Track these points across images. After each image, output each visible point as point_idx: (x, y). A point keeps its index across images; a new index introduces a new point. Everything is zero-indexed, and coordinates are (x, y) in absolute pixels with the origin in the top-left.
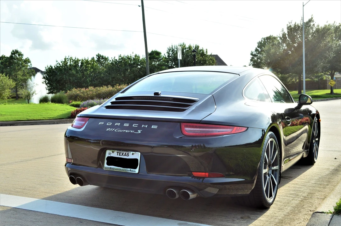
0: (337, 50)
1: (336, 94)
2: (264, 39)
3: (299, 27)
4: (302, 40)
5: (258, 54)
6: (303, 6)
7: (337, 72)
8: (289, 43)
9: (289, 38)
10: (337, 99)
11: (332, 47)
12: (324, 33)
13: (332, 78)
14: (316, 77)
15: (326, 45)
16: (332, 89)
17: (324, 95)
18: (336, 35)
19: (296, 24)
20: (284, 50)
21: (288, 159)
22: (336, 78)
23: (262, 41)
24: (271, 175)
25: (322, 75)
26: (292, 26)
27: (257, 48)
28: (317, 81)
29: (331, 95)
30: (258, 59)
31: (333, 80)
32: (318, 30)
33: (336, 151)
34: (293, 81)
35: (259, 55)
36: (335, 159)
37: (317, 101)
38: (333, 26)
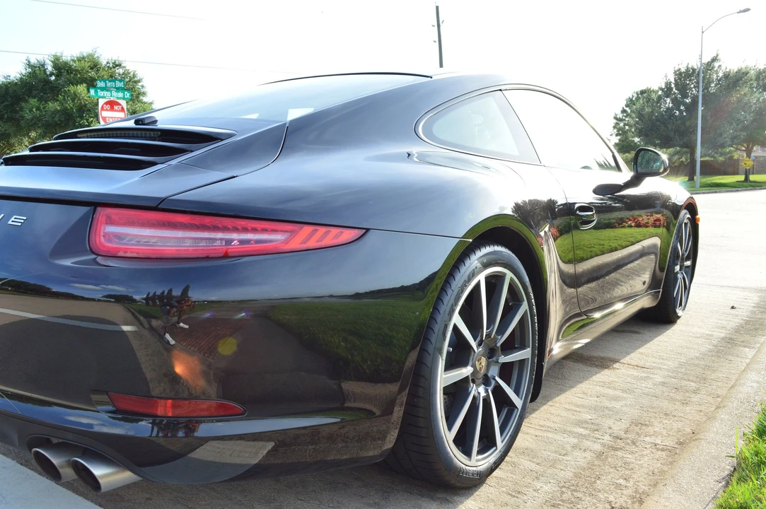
0: (760, 108)
1: (754, 182)
2: (637, 93)
3: (694, 70)
4: (698, 92)
5: (626, 117)
6: (703, 32)
7: (759, 145)
8: (676, 98)
9: (676, 89)
10: (755, 189)
11: (750, 103)
12: (738, 81)
13: (749, 156)
14: (721, 154)
15: (739, 101)
16: (747, 174)
17: (733, 183)
18: (758, 84)
19: (690, 66)
20: (668, 109)
21: (586, 317)
22: (756, 157)
23: (633, 96)
24: (494, 379)
25: (730, 152)
26: (683, 70)
27: (625, 108)
28: (722, 161)
29: (745, 184)
30: (625, 125)
31: (750, 158)
32: (726, 76)
33: (738, 287)
34: (682, 162)
35: (627, 119)
36: (733, 308)
37: (720, 192)
38: (754, 69)
